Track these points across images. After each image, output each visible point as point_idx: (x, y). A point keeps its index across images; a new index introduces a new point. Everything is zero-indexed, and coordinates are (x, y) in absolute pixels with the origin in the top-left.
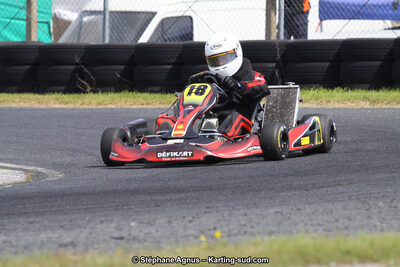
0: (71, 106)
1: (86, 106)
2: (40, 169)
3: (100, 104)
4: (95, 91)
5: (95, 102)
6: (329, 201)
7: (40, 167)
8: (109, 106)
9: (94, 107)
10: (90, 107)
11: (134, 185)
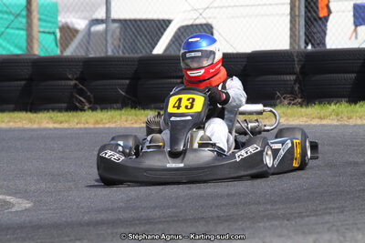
0: (65, 125)
1: (82, 126)
2: (8, 198)
3: (97, 122)
4: (93, 109)
5: (92, 121)
6: (304, 233)
7: (10, 195)
8: (107, 126)
9: (92, 126)
10: (87, 126)
11: (103, 216)
